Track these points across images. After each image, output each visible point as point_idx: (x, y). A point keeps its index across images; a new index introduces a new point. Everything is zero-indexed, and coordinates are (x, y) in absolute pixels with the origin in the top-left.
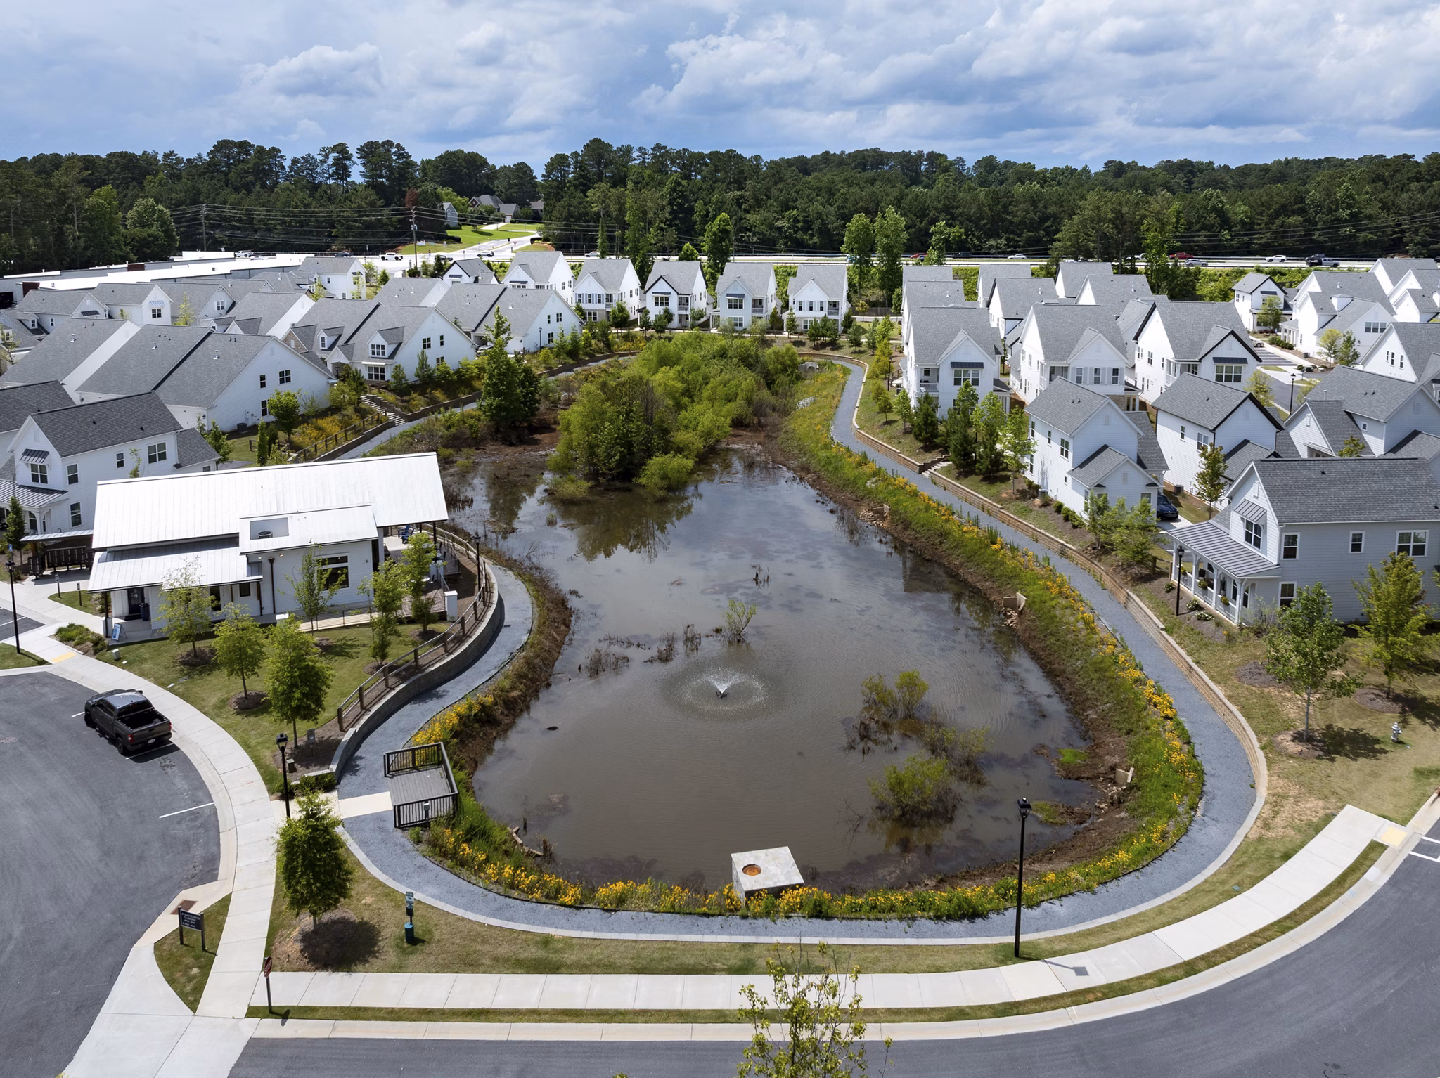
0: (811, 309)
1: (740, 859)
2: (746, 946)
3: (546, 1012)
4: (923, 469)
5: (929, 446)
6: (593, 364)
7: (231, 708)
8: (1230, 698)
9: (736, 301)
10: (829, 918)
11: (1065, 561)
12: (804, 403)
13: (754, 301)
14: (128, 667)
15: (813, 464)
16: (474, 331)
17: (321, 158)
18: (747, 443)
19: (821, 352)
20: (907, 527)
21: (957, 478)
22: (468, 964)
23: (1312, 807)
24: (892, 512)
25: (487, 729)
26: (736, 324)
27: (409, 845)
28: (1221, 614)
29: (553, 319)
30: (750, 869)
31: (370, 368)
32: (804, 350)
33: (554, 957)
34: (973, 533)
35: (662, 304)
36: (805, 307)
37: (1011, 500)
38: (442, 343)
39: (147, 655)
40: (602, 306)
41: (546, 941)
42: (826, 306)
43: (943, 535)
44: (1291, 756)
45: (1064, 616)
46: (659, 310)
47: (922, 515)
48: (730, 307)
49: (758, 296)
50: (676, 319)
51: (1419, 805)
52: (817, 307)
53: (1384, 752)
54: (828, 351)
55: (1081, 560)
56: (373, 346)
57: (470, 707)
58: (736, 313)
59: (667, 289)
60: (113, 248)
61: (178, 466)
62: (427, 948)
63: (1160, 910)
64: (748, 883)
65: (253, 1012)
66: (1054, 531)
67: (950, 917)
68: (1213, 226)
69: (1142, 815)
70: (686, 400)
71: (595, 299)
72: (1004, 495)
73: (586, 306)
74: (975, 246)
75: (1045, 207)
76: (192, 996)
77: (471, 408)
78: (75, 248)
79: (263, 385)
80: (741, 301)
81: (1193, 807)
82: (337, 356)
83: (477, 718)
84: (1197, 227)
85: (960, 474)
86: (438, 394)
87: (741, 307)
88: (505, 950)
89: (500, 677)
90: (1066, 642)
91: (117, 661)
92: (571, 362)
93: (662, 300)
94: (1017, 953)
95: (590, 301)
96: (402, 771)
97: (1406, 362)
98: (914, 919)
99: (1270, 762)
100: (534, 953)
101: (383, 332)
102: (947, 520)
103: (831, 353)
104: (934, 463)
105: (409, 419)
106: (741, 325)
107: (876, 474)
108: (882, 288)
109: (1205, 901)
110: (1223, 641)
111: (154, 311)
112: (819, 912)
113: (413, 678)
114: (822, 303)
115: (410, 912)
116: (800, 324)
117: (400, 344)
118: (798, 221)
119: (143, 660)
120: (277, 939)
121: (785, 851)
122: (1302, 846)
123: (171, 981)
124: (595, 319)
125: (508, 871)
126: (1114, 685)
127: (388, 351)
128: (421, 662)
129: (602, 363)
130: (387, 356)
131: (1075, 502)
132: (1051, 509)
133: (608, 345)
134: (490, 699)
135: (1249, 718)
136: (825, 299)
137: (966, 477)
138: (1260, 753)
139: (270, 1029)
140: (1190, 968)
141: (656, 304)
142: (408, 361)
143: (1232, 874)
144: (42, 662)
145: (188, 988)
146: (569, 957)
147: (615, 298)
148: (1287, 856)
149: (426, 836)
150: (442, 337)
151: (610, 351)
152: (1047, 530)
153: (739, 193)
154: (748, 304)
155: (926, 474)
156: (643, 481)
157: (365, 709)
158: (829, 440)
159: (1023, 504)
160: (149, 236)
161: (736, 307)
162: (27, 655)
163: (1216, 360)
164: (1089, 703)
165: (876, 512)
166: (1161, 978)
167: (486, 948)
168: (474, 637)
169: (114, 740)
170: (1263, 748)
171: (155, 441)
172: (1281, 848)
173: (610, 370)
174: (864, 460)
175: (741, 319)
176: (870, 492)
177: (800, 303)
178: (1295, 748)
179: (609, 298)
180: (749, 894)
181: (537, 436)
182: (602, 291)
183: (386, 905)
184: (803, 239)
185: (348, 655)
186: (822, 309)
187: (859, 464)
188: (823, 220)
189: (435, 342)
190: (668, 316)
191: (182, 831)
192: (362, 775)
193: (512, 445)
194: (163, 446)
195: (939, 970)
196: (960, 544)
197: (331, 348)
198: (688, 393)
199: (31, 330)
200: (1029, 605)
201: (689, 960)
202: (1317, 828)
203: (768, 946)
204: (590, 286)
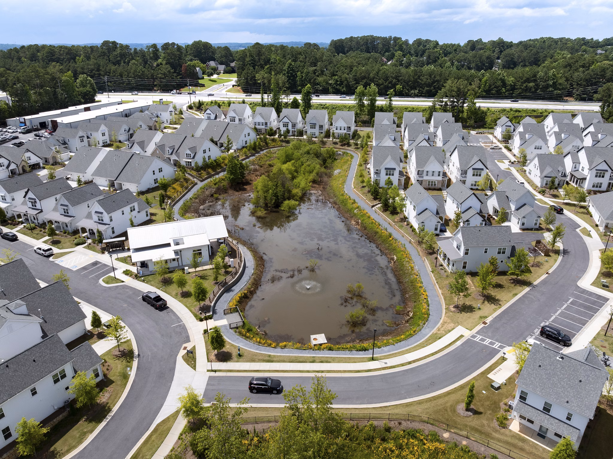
0: (341, 129)
1: (312, 337)
2: (314, 357)
3: (271, 370)
4: (373, 206)
5: (375, 199)
6: (261, 152)
7: (179, 296)
8: (442, 294)
9: (313, 126)
10: (332, 350)
11: (410, 245)
12: (336, 172)
13: (320, 126)
14: (147, 283)
15: (338, 201)
16: (219, 141)
17: (147, 50)
18: (316, 190)
19: (343, 147)
20: (365, 229)
21: (383, 212)
22: (253, 360)
23: (452, 325)
24: (362, 223)
25: (246, 299)
26: (313, 135)
27: (234, 333)
28: (447, 268)
29: (247, 135)
30: (315, 339)
31: (186, 162)
32: (338, 146)
33: (271, 359)
34: (385, 233)
35: (286, 126)
36: (339, 128)
37: (398, 222)
38: (210, 151)
39: (151, 280)
40: (263, 127)
41: (270, 356)
42: (346, 129)
43: (376, 233)
44: (451, 312)
45: (406, 264)
46: (285, 129)
47: (370, 225)
48: (311, 128)
49: (321, 124)
50: (291, 132)
51: (476, 326)
52: (343, 129)
53: (475, 311)
54: (346, 147)
55: (415, 245)
56: (187, 154)
57: (241, 294)
58: (313, 130)
59: (288, 121)
60: (75, 97)
61: (139, 212)
62: (243, 357)
63: (407, 350)
64: (314, 342)
65: (208, 371)
66: (409, 235)
67: (360, 350)
68: (499, 86)
69: (412, 325)
70: (296, 174)
71: (261, 124)
72: (396, 220)
73: (257, 127)
74: (406, 93)
75: (435, 77)
76: (194, 367)
77: (222, 175)
78: (61, 98)
79: (154, 174)
80: (315, 126)
81: (424, 324)
82: (174, 157)
83: (243, 297)
84: (493, 87)
85: (384, 210)
86: (210, 170)
88: (260, 358)
89: (248, 285)
90: (405, 273)
91: (143, 281)
92: (254, 152)
93: (286, 125)
94: (373, 359)
95: (259, 125)
96: (228, 313)
97: (539, 168)
98: (352, 351)
99: (446, 313)
100: (267, 358)
101: (190, 149)
102: (378, 228)
103: (347, 148)
104: (376, 205)
105: (202, 181)
106: (315, 135)
107: (358, 208)
108: (368, 115)
109: (417, 348)
110: (445, 277)
111: (102, 134)
112: (330, 349)
113: (225, 286)
114: (345, 127)
115: (239, 350)
116: (336, 135)
117: (196, 153)
118: (338, 81)
119: (151, 281)
120: (209, 355)
121: (323, 335)
122: (445, 335)
123: (189, 365)
124: (261, 131)
125: (258, 340)
126: (415, 288)
127: (192, 156)
128: (227, 281)
129: (265, 151)
130: (192, 158)
131: (416, 226)
132: (409, 226)
133: (267, 143)
134: (246, 292)
135: (445, 300)
136: (346, 126)
137: (386, 211)
138: (445, 310)
139: (213, 374)
140: (410, 363)
141: (284, 126)
142: (199, 160)
143: (426, 342)
144: (123, 282)
145: (193, 366)
146: (275, 359)
147: (268, 124)
148: (440, 338)
149: (237, 330)
150: (209, 149)
151: (267, 146)
152: (407, 234)
153: (315, 68)
154: (317, 127)
155: (373, 208)
156: (283, 209)
157: (215, 296)
158: (343, 192)
159: (401, 224)
160: (87, 91)
161: (313, 128)
162: (118, 279)
163: (473, 169)
164: (407, 292)
165: (357, 222)
166: (402, 365)
167: (256, 357)
168: (239, 273)
169: (153, 305)
170: (446, 309)
171: (132, 205)
172: (439, 336)
173: (268, 155)
174: (354, 202)
175: (315, 133)
176: (355, 215)
177: (337, 127)
178: (453, 309)
179: (266, 124)
180: (315, 345)
181: (245, 187)
182: (264, 121)
183: (232, 348)
184: (339, 89)
185: (206, 279)
186: (344, 129)
187: (353, 203)
188: (347, 81)
189: (207, 151)
190: (288, 131)
191: (178, 330)
192: (218, 314)
193: (237, 191)
194: (134, 206)
195: (355, 362)
196: (381, 237)
197: (172, 154)
198: (296, 171)
199: (62, 144)
200: (397, 260)
201: (301, 360)
202: (450, 331)
203: (319, 357)
204: (259, 119)
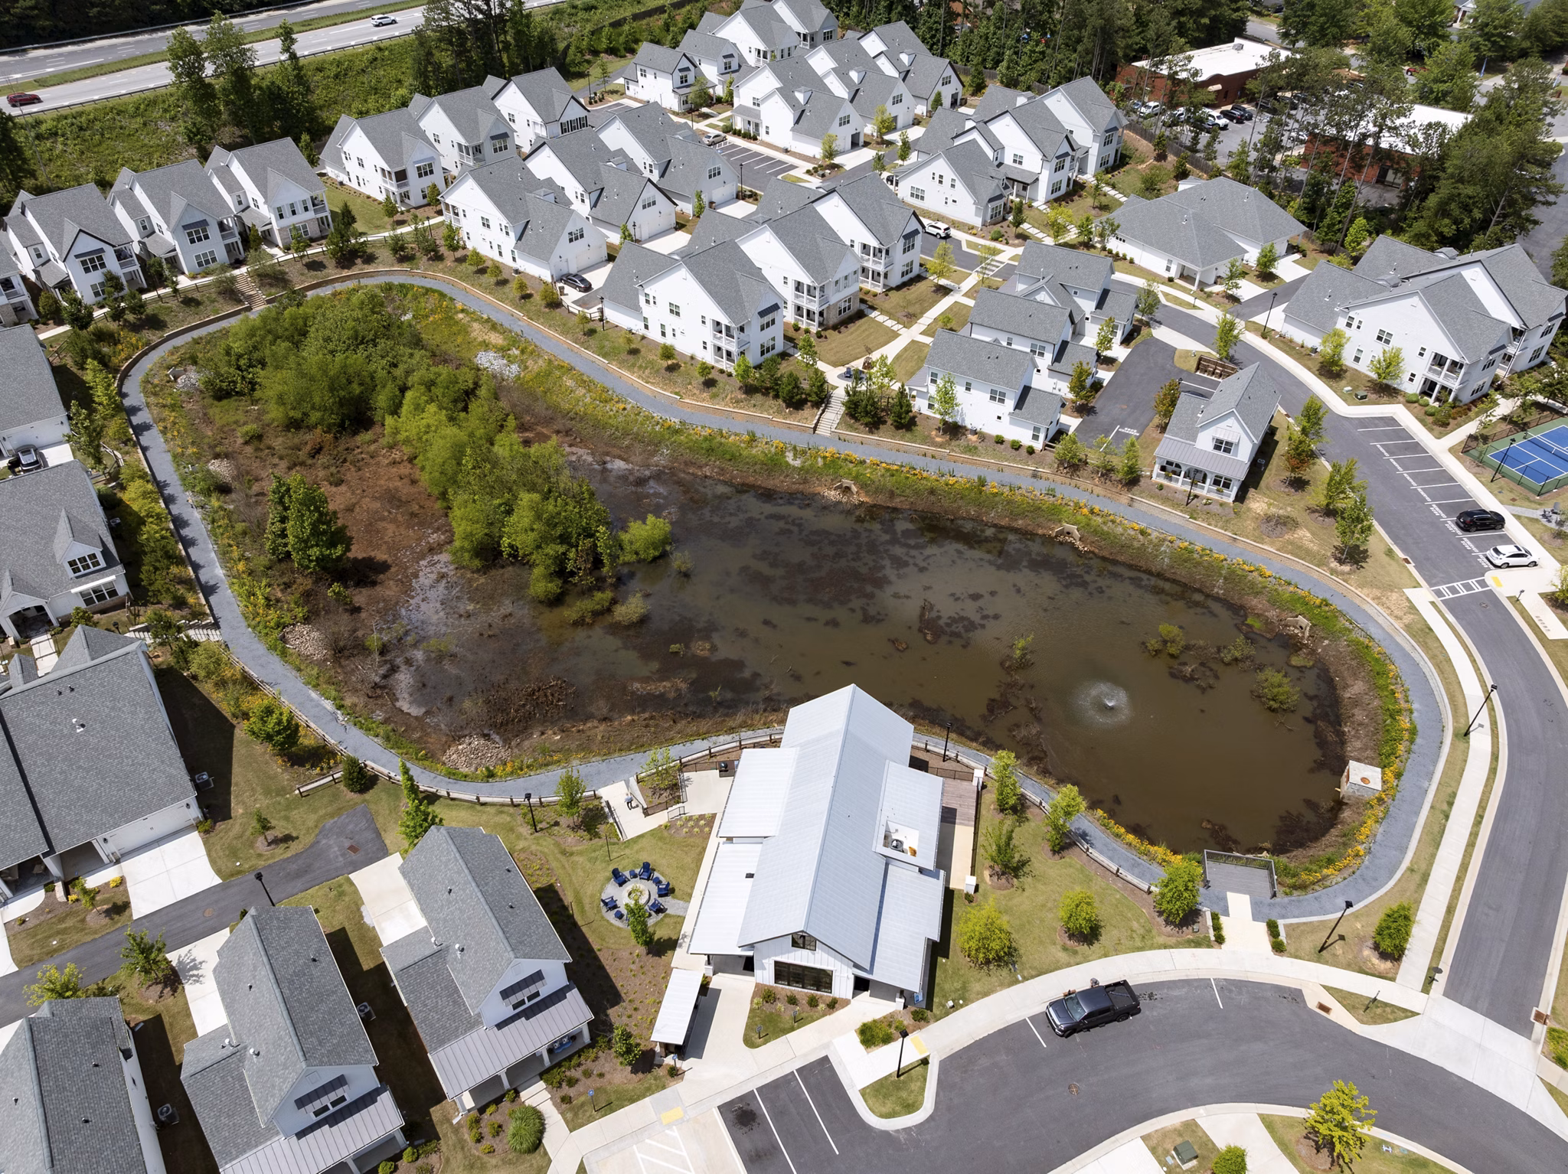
0: (294, 213)
9: (197, 232)
13: (220, 223)
26: (207, 262)
35: (95, 268)
36: (287, 212)
42: (309, 205)
48: (192, 241)
49: (222, 217)
50: (126, 282)
52: (299, 208)
58: (203, 248)
59: (96, 245)
80: (204, 230)
87: (207, 237)
93: (92, 263)
103: (373, 268)
106: (214, 260)
114: (304, 202)
136: (302, 197)
141: (87, 270)
154: (213, 231)
161: (200, 240)
175: (212, 253)
177: (279, 209)
186: (306, 209)
190: (115, 283)
